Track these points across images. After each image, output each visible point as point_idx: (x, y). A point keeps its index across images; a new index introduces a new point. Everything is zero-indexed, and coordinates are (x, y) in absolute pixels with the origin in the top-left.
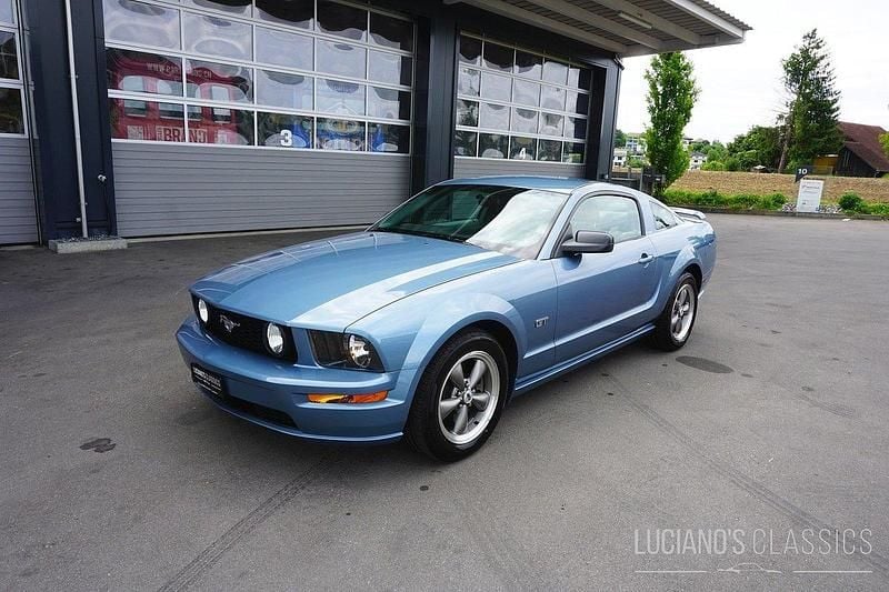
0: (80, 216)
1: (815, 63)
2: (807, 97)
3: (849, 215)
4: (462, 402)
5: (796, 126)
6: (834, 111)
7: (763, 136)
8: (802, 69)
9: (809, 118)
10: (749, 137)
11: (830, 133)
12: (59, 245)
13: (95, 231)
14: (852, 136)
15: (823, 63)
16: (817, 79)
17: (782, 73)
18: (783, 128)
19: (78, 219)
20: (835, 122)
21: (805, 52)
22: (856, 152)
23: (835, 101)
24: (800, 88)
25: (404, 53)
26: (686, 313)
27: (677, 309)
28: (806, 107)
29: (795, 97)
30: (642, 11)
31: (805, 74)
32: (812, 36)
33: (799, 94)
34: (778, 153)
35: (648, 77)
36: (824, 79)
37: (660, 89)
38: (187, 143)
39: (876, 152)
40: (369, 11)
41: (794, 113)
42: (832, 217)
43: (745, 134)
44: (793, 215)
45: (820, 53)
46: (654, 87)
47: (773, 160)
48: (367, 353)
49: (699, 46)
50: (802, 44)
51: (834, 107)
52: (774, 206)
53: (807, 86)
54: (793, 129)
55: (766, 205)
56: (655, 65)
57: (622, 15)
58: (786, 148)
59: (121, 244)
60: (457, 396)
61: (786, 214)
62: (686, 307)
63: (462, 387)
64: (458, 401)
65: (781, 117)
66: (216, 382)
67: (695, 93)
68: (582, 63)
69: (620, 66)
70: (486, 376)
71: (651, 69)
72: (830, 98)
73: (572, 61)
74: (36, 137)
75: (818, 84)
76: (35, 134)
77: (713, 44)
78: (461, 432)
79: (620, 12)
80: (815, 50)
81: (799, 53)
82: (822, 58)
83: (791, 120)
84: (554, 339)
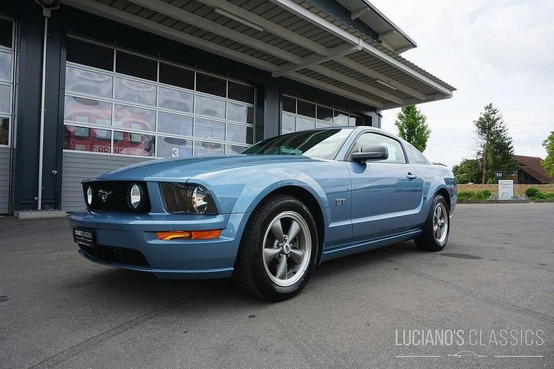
0: (37, 196)
1: (494, 122)
2: (493, 141)
3: (533, 200)
4: (282, 252)
5: (489, 157)
6: (510, 149)
7: (469, 164)
8: (487, 125)
9: (496, 153)
10: (461, 166)
11: (510, 162)
12: (20, 213)
13: (47, 206)
14: (523, 163)
15: (499, 122)
16: (497, 131)
17: (476, 128)
18: (481, 160)
19: (36, 198)
20: (511, 156)
21: (487, 116)
22: (528, 172)
23: (510, 143)
24: (488, 136)
25: (250, 105)
26: (442, 226)
27: (436, 220)
28: (493, 147)
29: (486, 141)
30: (390, 79)
31: (489, 128)
32: (490, 107)
33: (488, 140)
34: (480, 175)
35: (397, 124)
36: (501, 131)
37: (405, 131)
38: (112, 154)
39: (540, 172)
40: (228, 80)
41: (487, 151)
42: (522, 201)
43: (459, 165)
44: (498, 202)
45: (496, 116)
46: (401, 129)
47: (478, 179)
48: (205, 203)
49: (425, 101)
50: (484, 111)
51: (510, 146)
52: (484, 197)
53: (492, 135)
54: (487, 161)
55: (479, 196)
56: (401, 117)
57: (378, 81)
58: (485, 171)
59: (62, 213)
60: (278, 247)
61: (492, 202)
62: (443, 221)
63: (283, 240)
64: (279, 250)
65: (479, 153)
66: (89, 235)
67: (428, 133)
68: (357, 113)
69: (380, 115)
70: (300, 235)
71: (399, 121)
72: (506, 141)
73: (351, 112)
74: (15, 147)
75: (498, 133)
76: (15, 144)
77: (434, 99)
78: (282, 277)
79: (377, 79)
80: (493, 115)
81: (483, 117)
82: (498, 119)
83: (485, 155)
84: (351, 218)
